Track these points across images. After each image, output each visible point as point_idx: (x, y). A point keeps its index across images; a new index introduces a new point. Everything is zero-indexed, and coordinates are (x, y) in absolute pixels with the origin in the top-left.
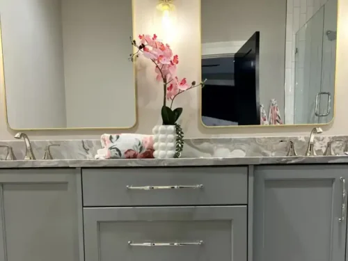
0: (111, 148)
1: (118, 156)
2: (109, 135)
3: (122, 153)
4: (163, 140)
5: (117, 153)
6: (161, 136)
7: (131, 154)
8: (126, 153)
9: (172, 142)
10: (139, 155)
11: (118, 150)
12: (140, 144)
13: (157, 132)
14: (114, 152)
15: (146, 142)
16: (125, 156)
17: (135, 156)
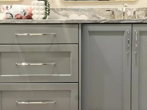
0: (7, 13)
1: (11, 18)
2: (6, 6)
3: (14, 16)
4: (38, 9)
5: (11, 16)
6: (36, 7)
7: (19, 16)
8: (16, 16)
9: (43, 10)
10: (24, 17)
11: (11, 14)
12: (24, 11)
13: (34, 4)
14: (9, 16)
15: (28, 10)
16: (16, 18)
17: (21, 18)
